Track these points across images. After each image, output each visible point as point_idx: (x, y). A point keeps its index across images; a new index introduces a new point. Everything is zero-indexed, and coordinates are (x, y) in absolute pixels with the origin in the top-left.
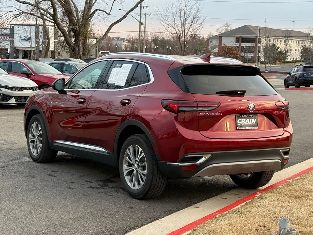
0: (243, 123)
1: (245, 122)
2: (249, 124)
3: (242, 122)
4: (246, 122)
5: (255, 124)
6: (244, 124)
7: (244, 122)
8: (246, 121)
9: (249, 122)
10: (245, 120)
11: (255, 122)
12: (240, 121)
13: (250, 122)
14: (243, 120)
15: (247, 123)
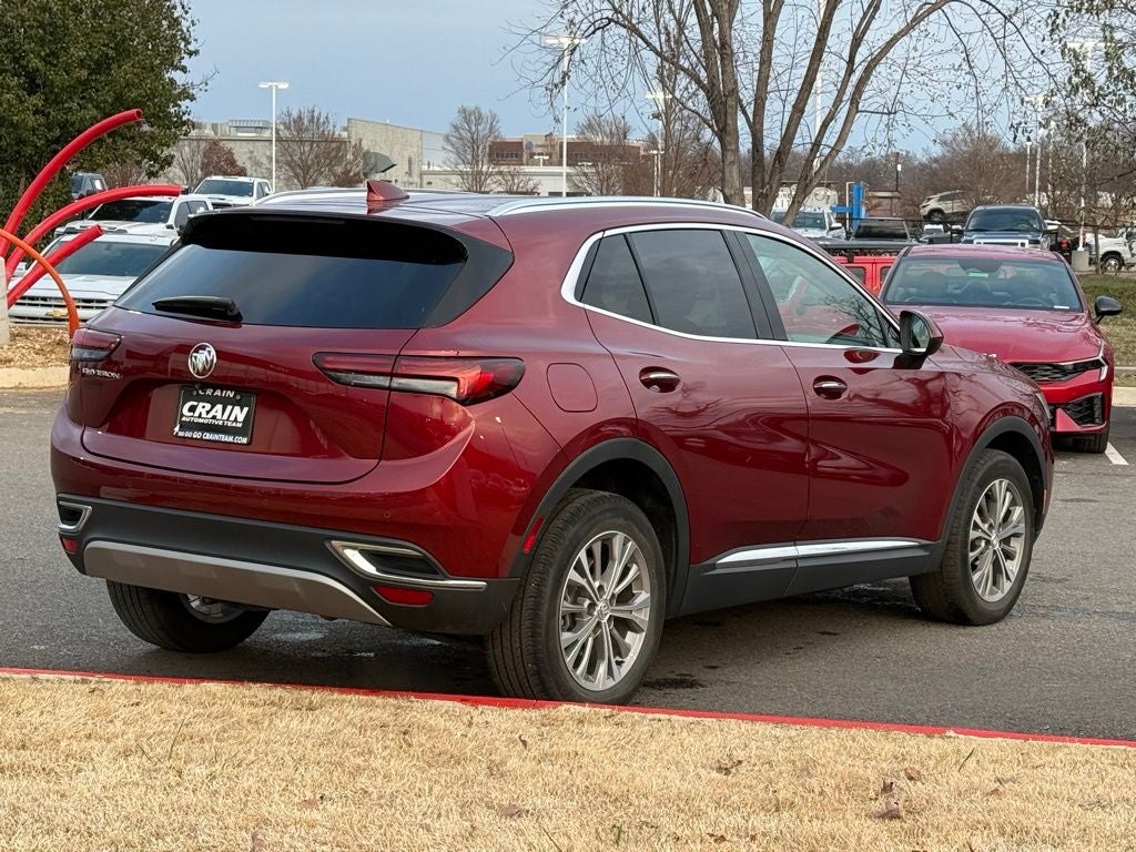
0: (200, 416)
1: (208, 412)
2: (220, 423)
3: (197, 414)
4: (210, 415)
5: (240, 425)
6: (201, 421)
7: (204, 415)
8: (211, 410)
9: (219, 417)
10: (208, 406)
11: (241, 418)
12: (192, 409)
13: (225, 417)
14: (201, 404)
15: (214, 417)
